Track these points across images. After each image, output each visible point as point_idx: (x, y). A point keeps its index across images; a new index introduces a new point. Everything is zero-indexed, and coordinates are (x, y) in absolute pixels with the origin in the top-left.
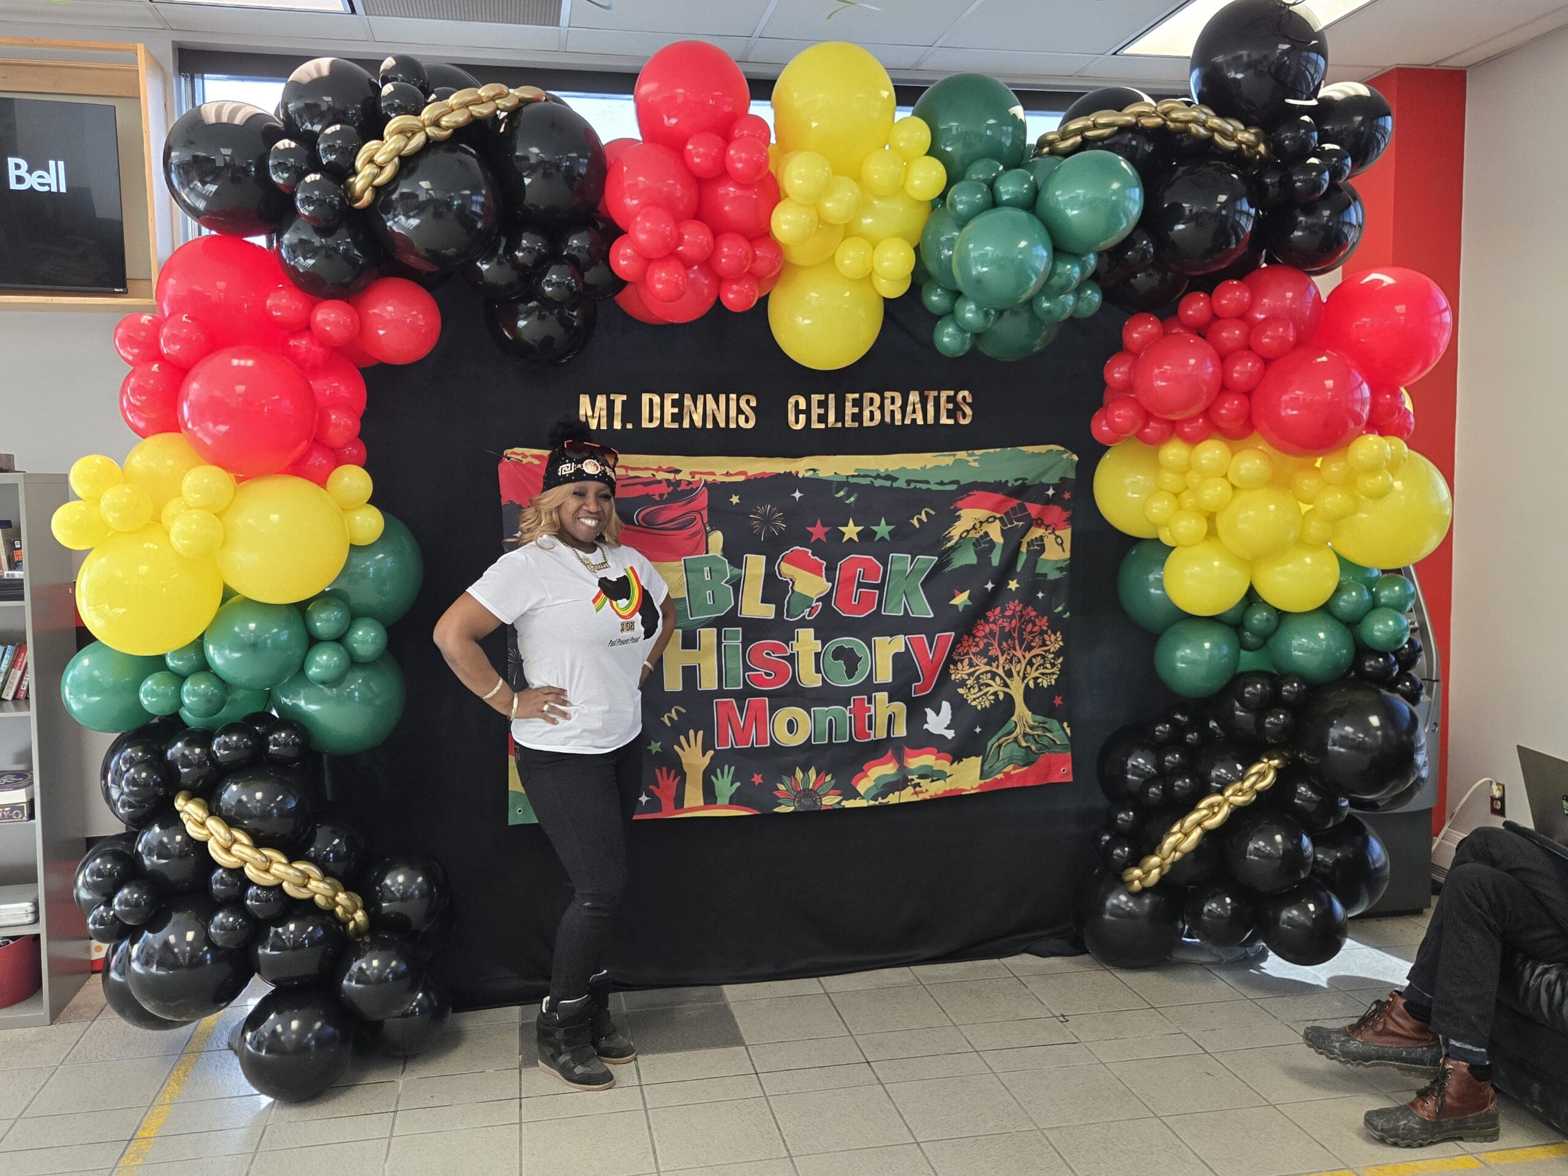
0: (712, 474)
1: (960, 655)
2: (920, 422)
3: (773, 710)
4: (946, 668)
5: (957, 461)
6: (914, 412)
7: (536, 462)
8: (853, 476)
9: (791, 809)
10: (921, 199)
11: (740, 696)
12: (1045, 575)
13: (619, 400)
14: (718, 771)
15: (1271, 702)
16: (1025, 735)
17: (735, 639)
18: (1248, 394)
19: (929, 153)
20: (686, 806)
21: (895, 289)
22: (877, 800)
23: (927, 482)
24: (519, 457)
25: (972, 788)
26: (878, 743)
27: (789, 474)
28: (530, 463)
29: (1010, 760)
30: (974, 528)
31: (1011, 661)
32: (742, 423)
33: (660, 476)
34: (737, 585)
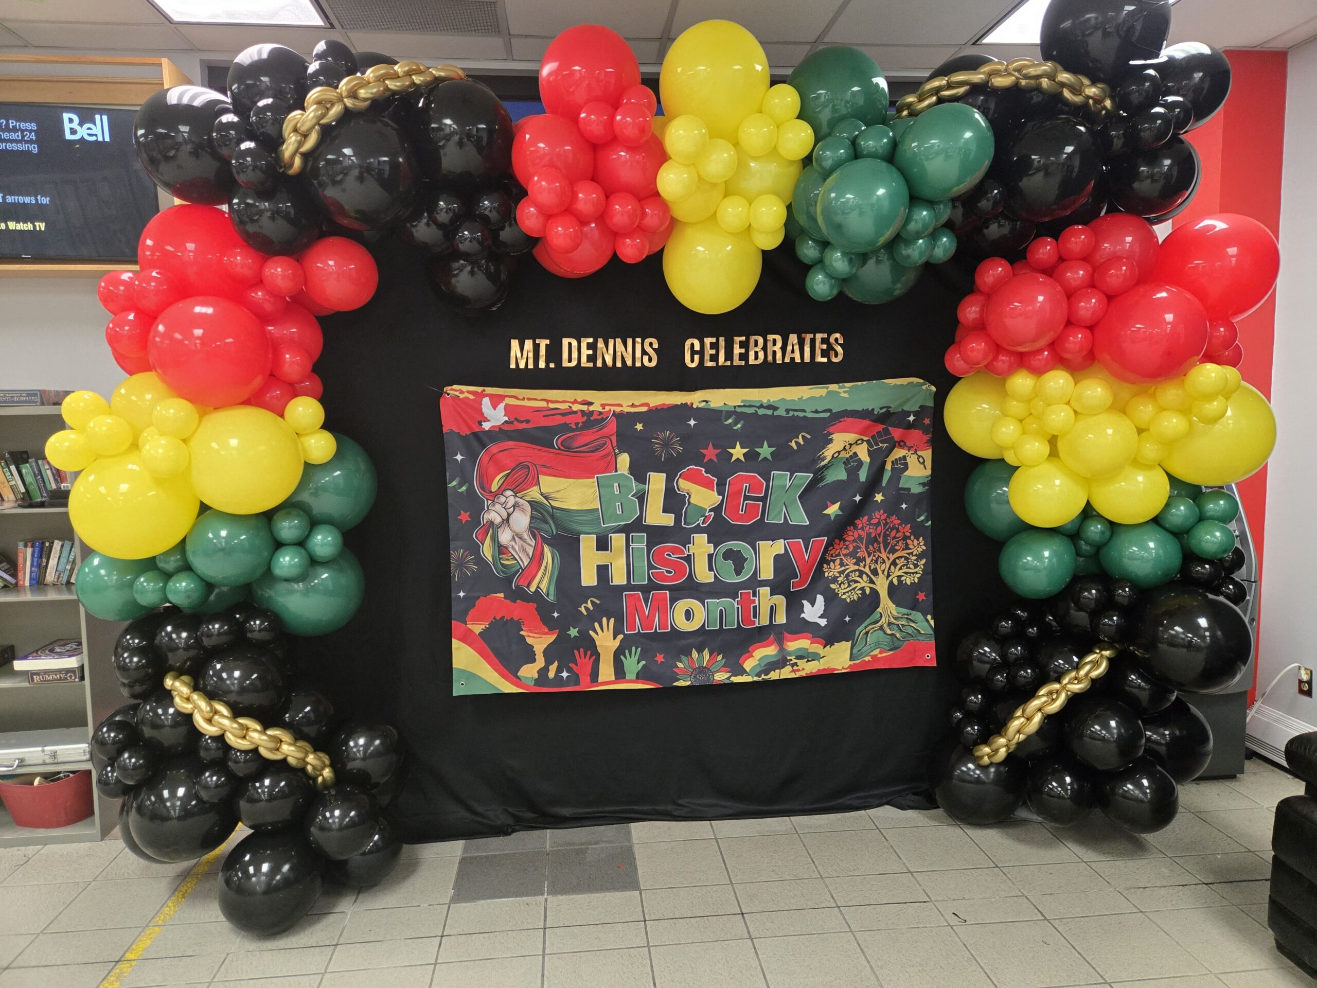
0: (620, 405)
1: (832, 556)
2: (798, 360)
3: (673, 600)
4: (820, 566)
5: (829, 393)
6: (793, 351)
7: (471, 397)
8: (739, 406)
9: (688, 683)
10: (791, 159)
11: (645, 590)
12: (909, 489)
13: (543, 343)
14: (627, 651)
15: (1107, 604)
16: (890, 624)
17: (640, 543)
18: (1091, 328)
19: (800, 117)
20: (600, 680)
21: (772, 241)
22: (760, 677)
23: (804, 411)
24: (457, 393)
25: (843, 668)
26: (761, 629)
27: (684, 406)
28: (467, 398)
29: (877, 645)
30: (844, 449)
31: (876, 562)
32: (646, 363)
33: (576, 407)
34: (642, 498)
